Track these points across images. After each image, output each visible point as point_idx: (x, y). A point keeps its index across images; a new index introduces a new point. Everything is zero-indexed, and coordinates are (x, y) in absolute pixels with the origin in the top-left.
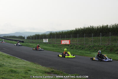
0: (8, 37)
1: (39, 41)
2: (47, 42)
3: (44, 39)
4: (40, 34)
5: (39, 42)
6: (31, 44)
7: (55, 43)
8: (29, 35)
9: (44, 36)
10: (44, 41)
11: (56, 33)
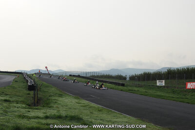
0: (98, 76)
1: (150, 83)
2: (164, 85)
3: (158, 81)
4: (152, 72)
5: (149, 86)
6: (136, 89)
7: (175, 87)
8: (133, 73)
9: (158, 76)
10: (158, 83)
11: (178, 70)
